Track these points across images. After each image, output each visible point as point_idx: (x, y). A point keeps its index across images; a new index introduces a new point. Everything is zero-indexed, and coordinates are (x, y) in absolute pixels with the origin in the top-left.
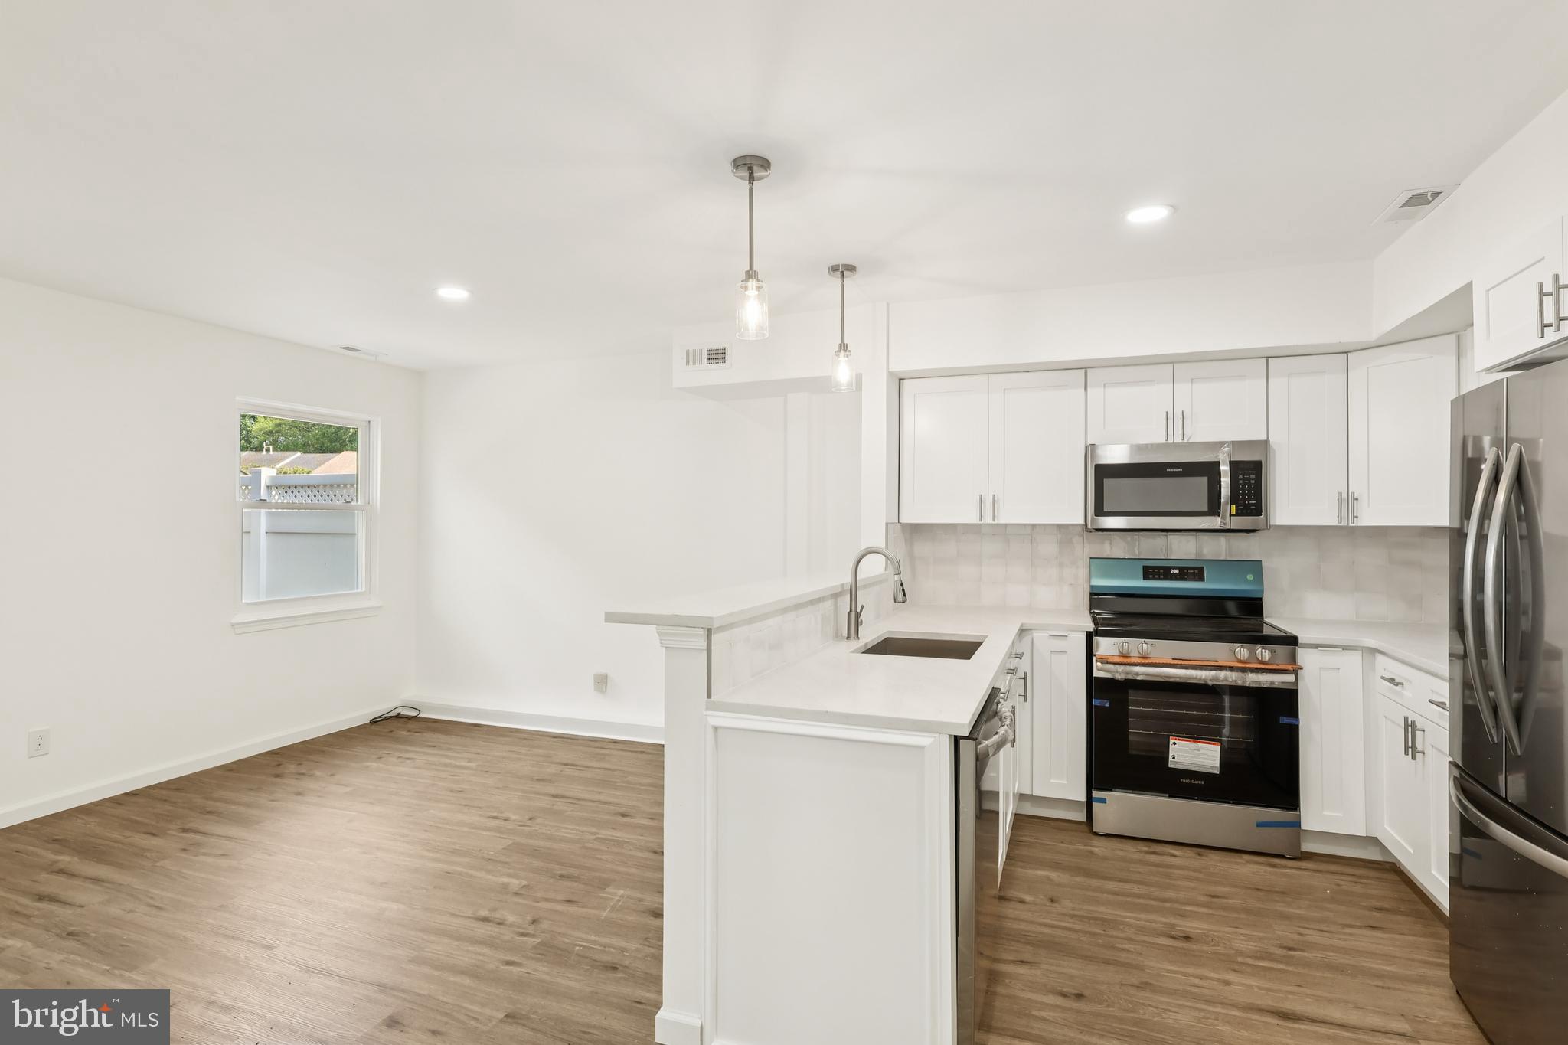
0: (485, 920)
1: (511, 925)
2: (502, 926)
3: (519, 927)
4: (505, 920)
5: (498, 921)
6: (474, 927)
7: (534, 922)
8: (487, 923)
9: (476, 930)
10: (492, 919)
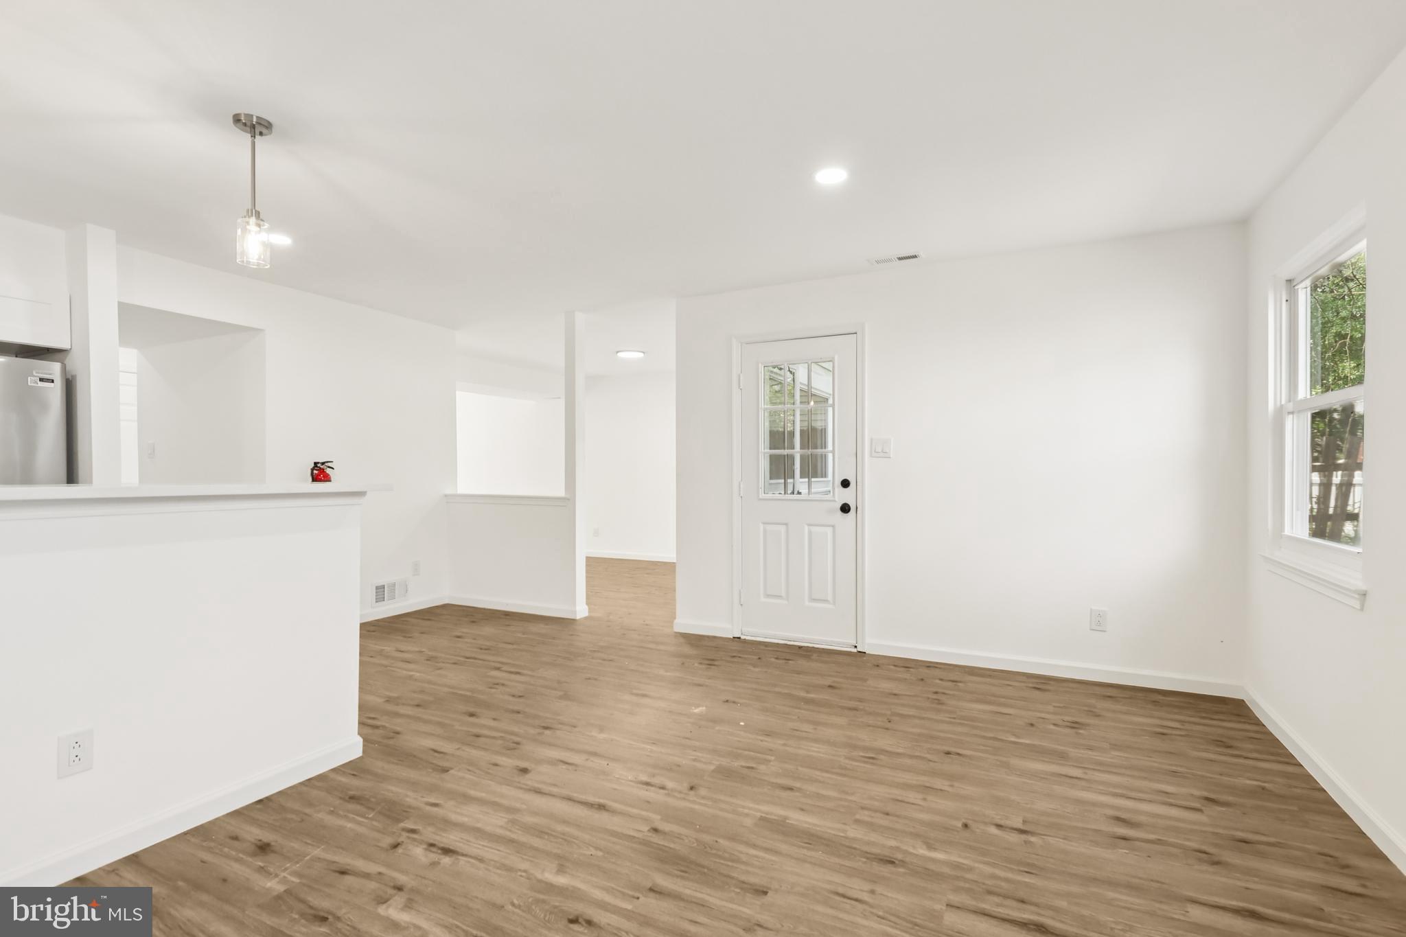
0: (447, 851)
1: (421, 842)
2: (432, 841)
3: (414, 840)
4: (426, 849)
5: (434, 849)
6: (460, 842)
7: (396, 846)
8: (447, 846)
9: (457, 839)
10: (439, 851)
